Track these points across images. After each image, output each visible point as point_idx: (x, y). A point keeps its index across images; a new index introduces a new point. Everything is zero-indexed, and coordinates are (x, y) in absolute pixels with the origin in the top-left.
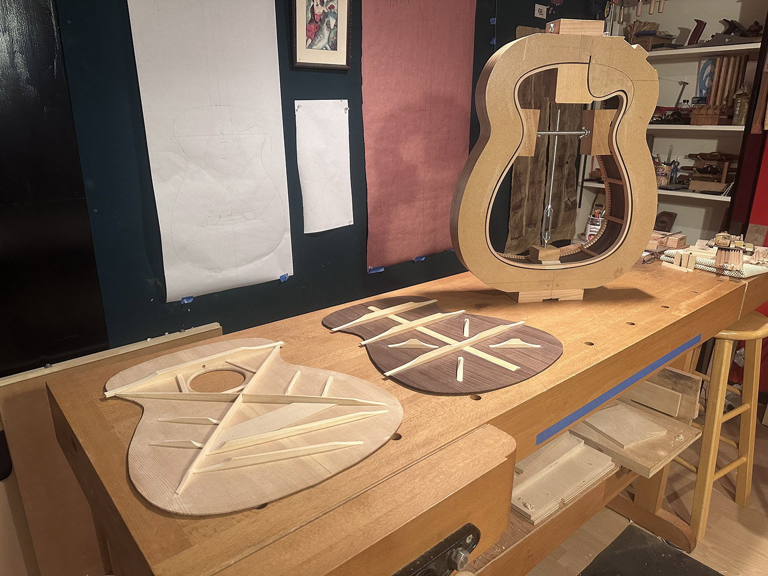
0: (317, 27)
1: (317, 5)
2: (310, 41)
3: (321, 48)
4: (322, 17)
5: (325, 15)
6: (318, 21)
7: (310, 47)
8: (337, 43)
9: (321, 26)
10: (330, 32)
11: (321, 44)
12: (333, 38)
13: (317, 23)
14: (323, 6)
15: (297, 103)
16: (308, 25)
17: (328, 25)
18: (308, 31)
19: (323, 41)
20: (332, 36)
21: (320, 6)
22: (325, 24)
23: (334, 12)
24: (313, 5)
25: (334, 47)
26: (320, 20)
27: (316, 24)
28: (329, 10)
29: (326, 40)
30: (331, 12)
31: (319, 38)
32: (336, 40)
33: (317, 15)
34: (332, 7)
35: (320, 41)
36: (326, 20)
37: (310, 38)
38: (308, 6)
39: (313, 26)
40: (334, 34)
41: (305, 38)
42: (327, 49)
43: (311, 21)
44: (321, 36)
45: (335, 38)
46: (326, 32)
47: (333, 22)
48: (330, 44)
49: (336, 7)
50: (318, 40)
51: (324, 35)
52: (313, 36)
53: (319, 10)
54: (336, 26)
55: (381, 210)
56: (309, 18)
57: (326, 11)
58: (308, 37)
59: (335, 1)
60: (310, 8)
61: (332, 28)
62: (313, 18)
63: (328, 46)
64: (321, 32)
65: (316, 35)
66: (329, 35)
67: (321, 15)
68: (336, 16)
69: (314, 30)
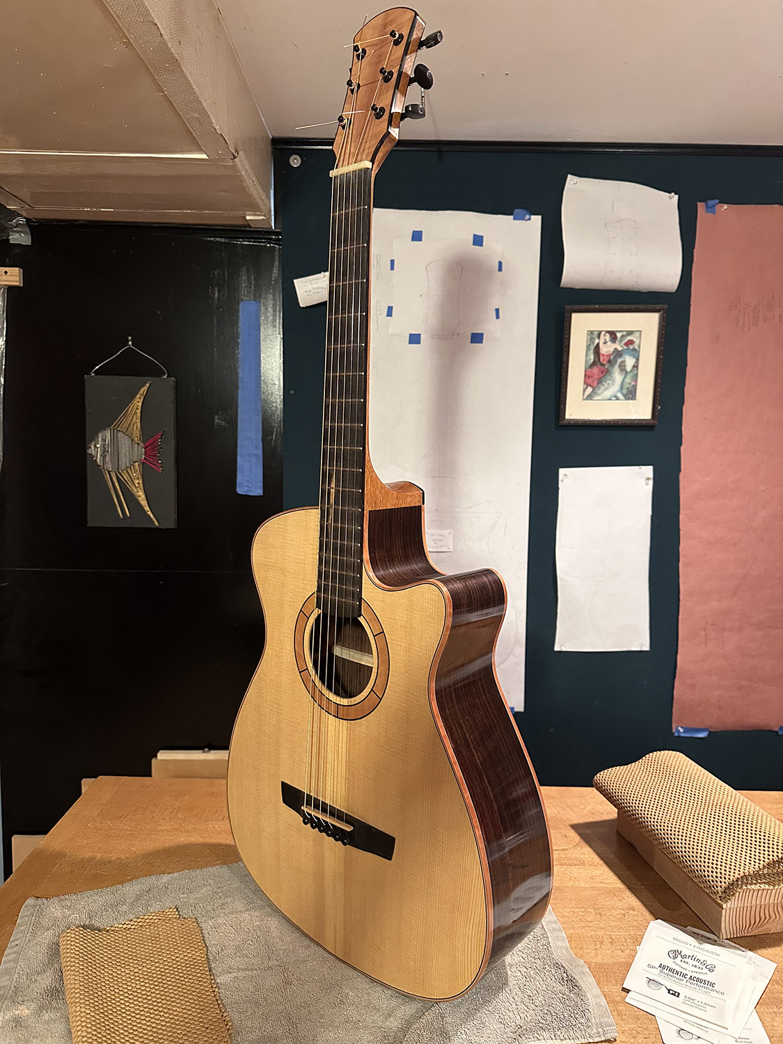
0: (603, 372)
1: (605, 343)
2: (589, 390)
3: (609, 398)
4: (612, 357)
5: (618, 354)
6: (605, 362)
7: (590, 397)
8: (636, 390)
9: (610, 369)
10: (625, 377)
11: (608, 394)
12: (630, 384)
13: (603, 365)
14: (614, 342)
15: (562, 471)
16: (589, 370)
17: (622, 367)
18: (587, 377)
20: (628, 380)
21: (609, 343)
22: (616, 368)
23: (634, 349)
24: (598, 344)
25: (631, 394)
26: (609, 361)
27: (599, 368)
28: (625, 347)
30: (628, 349)
31: (606, 385)
32: (635, 387)
33: (603, 355)
34: (631, 342)
35: (606, 389)
36: (619, 361)
37: (591, 386)
38: (590, 345)
39: (595, 370)
40: (632, 378)
41: (581, 385)
42: (618, 399)
43: (594, 363)
44: (608, 382)
45: (633, 383)
46: (617, 376)
47: (629, 362)
48: (625, 391)
49: (637, 341)
50: (603, 388)
51: (614, 381)
52: (596, 382)
53: (607, 348)
54: (636, 367)
55: (706, 634)
56: (590, 359)
57: (620, 349)
58: (587, 384)
59: (637, 334)
60: (592, 347)
61: (629, 370)
62: (596, 360)
63: (619, 395)
64: (609, 377)
65: (600, 381)
66: (623, 380)
67: (610, 355)
68: (636, 354)
69: (598, 375)
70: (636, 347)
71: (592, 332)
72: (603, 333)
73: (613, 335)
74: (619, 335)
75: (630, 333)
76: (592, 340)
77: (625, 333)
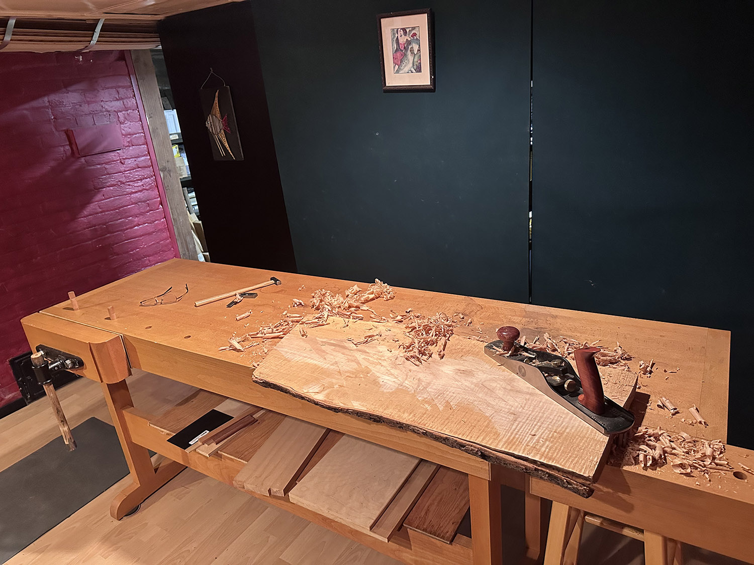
0: (402, 55)
1: (401, 36)
2: (397, 67)
3: (407, 72)
4: (406, 45)
5: (409, 43)
6: (402, 49)
7: (398, 72)
8: (421, 65)
9: (406, 53)
10: (414, 57)
11: (406, 69)
12: (417, 62)
14: (406, 35)
16: (395, 55)
17: (412, 51)
18: (394, 59)
19: (408, 65)
20: (416, 59)
21: (403, 36)
22: (409, 51)
23: (417, 39)
24: (397, 37)
25: (419, 69)
26: (405, 48)
28: (412, 38)
29: (411, 65)
30: (414, 39)
31: (405, 64)
32: (420, 63)
33: (401, 44)
34: (415, 34)
35: (405, 66)
36: (410, 47)
37: (397, 64)
39: (398, 54)
40: (418, 57)
42: (412, 72)
43: (397, 51)
44: (406, 61)
45: (419, 61)
46: (410, 58)
47: (416, 48)
48: (415, 67)
49: (418, 33)
50: (404, 65)
51: (408, 60)
53: (403, 40)
54: (419, 50)
56: (394, 47)
57: (409, 39)
58: (395, 64)
59: (417, 29)
60: (395, 39)
61: (416, 53)
62: (398, 48)
63: (412, 69)
64: (406, 58)
65: (401, 62)
66: (414, 59)
67: (405, 44)
68: (418, 42)
69: (400, 57)
70: (418, 37)
71: (393, 29)
72: (399, 29)
73: (404, 30)
74: (408, 30)
75: (414, 28)
76: (394, 34)
77: (410, 29)
